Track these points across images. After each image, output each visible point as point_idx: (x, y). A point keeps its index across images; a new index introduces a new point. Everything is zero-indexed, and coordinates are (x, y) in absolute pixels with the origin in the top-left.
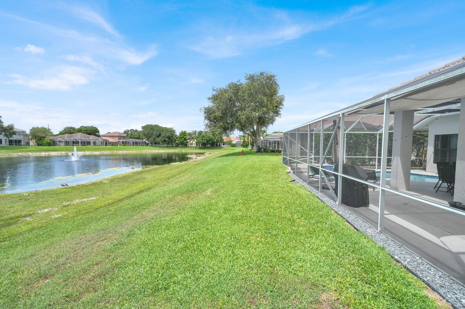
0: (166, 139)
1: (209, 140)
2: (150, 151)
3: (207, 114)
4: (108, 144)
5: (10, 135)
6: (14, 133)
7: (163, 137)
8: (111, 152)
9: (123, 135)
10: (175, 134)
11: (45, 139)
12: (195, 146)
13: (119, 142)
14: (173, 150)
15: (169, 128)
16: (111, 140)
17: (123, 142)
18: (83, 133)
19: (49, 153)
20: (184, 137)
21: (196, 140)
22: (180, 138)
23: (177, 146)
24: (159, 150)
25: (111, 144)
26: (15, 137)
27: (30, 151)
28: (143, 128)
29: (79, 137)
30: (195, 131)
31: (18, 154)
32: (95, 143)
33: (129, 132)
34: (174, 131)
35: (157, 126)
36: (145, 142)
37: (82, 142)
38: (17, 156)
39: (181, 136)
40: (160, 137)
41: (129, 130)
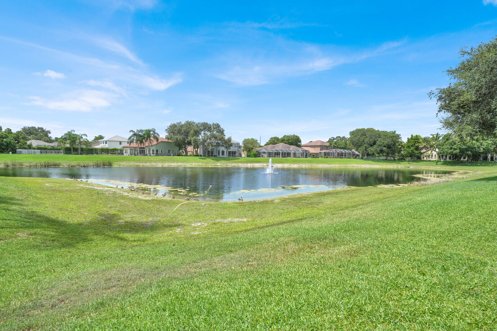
0: (384, 148)
1: (466, 149)
2: (359, 165)
3: (445, 101)
4: (308, 156)
5: (229, 147)
6: (231, 145)
7: (379, 145)
8: (310, 165)
9: (325, 144)
10: (399, 140)
11: (253, 150)
12: (437, 159)
13: (320, 153)
14: (395, 166)
15: (390, 132)
16: (312, 150)
17: (325, 153)
18: (285, 143)
19: (253, 165)
20: (414, 144)
21: (439, 149)
22: (408, 147)
23: (402, 159)
24: (373, 164)
25: (312, 155)
26: (232, 149)
27: (240, 162)
28: (352, 133)
29: (280, 147)
30: (438, 134)
31: (232, 165)
32: (295, 155)
33: (335, 140)
34: (398, 136)
35: (371, 130)
36: (353, 152)
37: (282, 153)
38: (231, 166)
39: (410, 144)
40: (375, 146)
41: (335, 138)
